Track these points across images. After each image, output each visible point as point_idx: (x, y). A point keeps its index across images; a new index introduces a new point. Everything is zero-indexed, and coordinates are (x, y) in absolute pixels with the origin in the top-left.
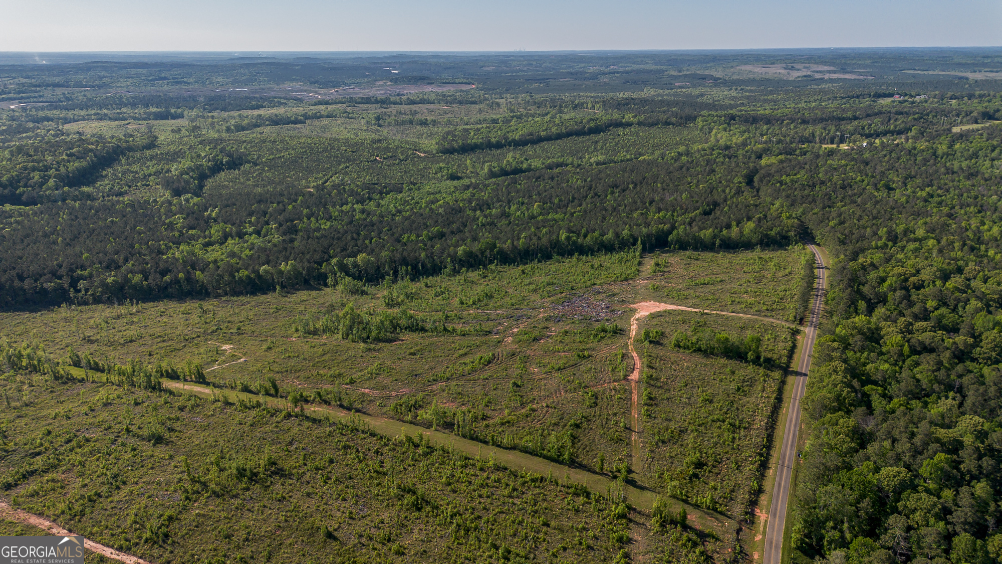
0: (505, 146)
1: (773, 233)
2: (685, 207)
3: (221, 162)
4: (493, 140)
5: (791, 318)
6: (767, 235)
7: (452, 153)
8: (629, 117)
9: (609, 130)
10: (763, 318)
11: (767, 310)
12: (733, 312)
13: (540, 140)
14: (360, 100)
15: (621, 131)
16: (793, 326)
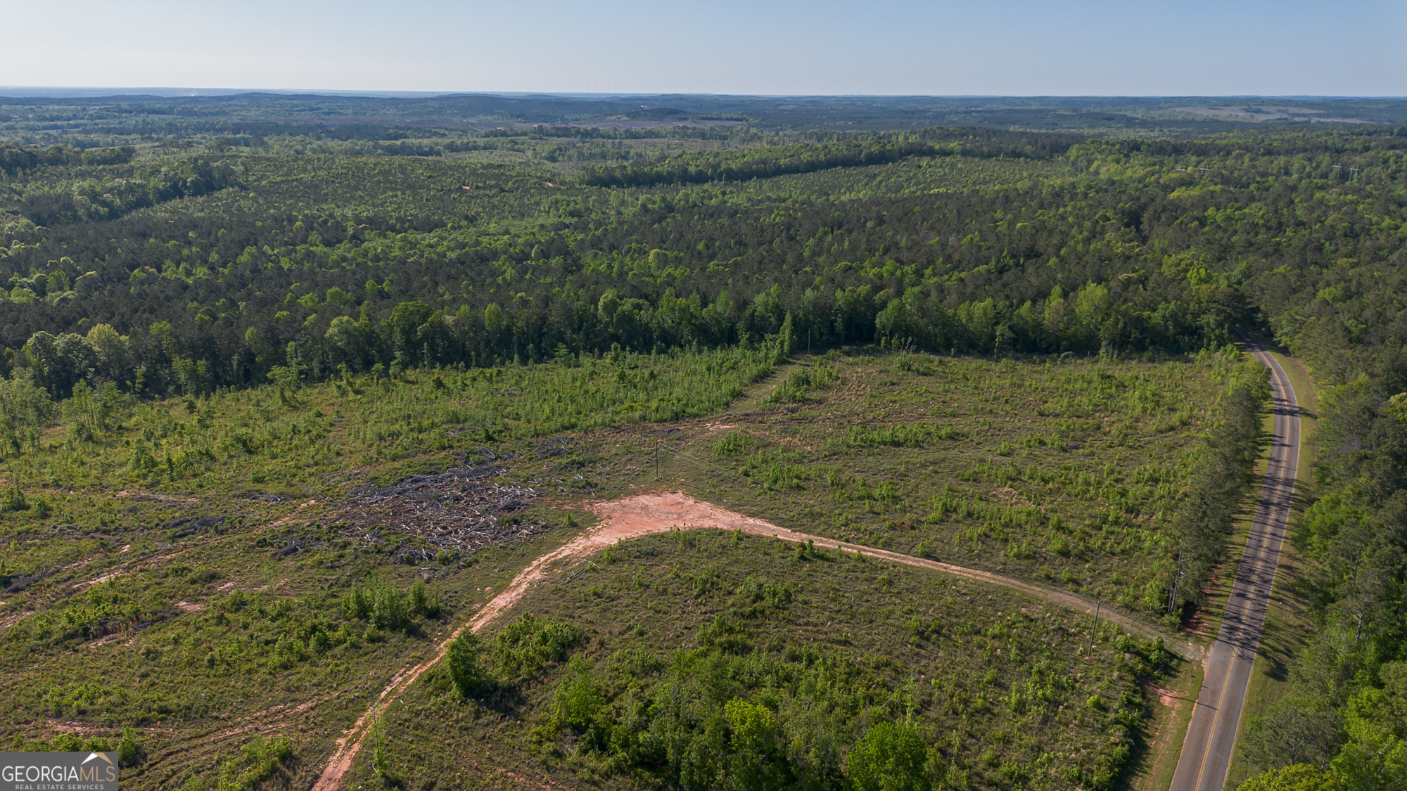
0: (713, 180)
1: (1157, 317)
2: (956, 257)
3: (185, 182)
4: (692, 169)
5: (1150, 598)
6: (1139, 322)
7: (607, 185)
8: (953, 145)
9: (906, 159)
10: (1036, 590)
11: (1065, 553)
12: (927, 556)
13: (779, 171)
14: (553, 131)
15: (925, 161)
16: (1151, 636)
